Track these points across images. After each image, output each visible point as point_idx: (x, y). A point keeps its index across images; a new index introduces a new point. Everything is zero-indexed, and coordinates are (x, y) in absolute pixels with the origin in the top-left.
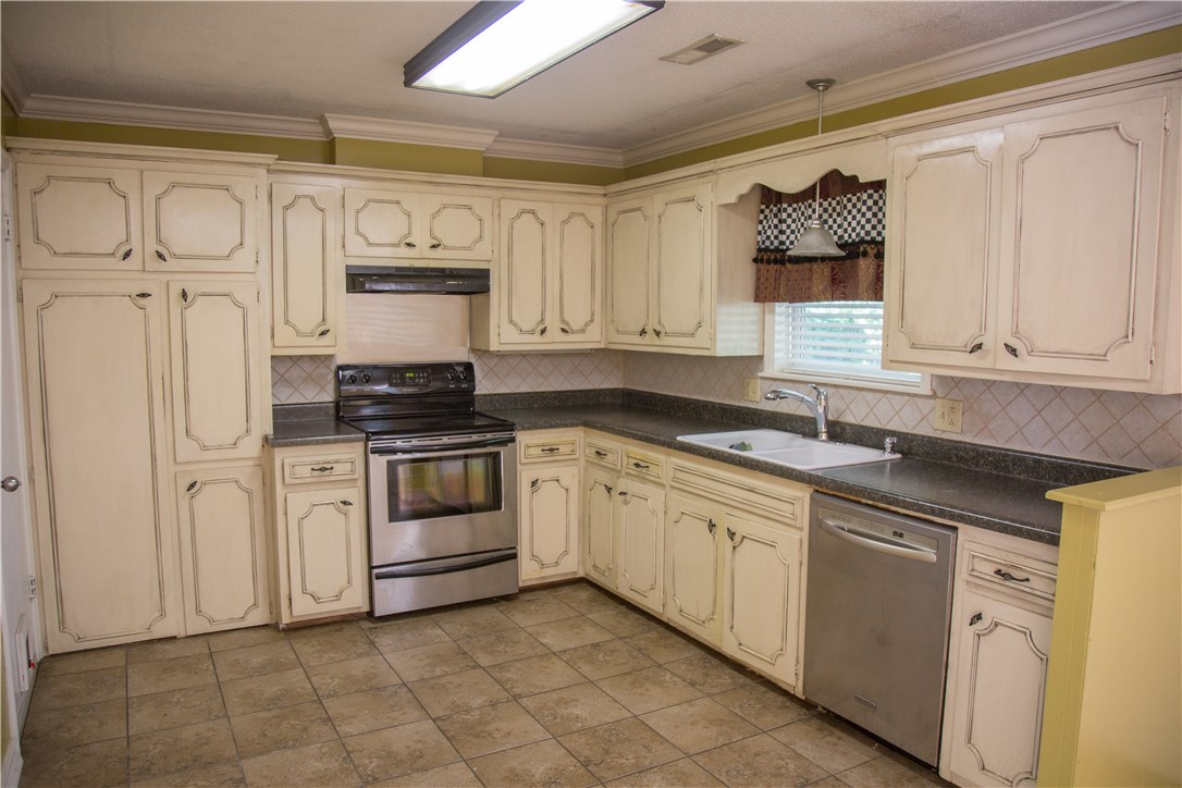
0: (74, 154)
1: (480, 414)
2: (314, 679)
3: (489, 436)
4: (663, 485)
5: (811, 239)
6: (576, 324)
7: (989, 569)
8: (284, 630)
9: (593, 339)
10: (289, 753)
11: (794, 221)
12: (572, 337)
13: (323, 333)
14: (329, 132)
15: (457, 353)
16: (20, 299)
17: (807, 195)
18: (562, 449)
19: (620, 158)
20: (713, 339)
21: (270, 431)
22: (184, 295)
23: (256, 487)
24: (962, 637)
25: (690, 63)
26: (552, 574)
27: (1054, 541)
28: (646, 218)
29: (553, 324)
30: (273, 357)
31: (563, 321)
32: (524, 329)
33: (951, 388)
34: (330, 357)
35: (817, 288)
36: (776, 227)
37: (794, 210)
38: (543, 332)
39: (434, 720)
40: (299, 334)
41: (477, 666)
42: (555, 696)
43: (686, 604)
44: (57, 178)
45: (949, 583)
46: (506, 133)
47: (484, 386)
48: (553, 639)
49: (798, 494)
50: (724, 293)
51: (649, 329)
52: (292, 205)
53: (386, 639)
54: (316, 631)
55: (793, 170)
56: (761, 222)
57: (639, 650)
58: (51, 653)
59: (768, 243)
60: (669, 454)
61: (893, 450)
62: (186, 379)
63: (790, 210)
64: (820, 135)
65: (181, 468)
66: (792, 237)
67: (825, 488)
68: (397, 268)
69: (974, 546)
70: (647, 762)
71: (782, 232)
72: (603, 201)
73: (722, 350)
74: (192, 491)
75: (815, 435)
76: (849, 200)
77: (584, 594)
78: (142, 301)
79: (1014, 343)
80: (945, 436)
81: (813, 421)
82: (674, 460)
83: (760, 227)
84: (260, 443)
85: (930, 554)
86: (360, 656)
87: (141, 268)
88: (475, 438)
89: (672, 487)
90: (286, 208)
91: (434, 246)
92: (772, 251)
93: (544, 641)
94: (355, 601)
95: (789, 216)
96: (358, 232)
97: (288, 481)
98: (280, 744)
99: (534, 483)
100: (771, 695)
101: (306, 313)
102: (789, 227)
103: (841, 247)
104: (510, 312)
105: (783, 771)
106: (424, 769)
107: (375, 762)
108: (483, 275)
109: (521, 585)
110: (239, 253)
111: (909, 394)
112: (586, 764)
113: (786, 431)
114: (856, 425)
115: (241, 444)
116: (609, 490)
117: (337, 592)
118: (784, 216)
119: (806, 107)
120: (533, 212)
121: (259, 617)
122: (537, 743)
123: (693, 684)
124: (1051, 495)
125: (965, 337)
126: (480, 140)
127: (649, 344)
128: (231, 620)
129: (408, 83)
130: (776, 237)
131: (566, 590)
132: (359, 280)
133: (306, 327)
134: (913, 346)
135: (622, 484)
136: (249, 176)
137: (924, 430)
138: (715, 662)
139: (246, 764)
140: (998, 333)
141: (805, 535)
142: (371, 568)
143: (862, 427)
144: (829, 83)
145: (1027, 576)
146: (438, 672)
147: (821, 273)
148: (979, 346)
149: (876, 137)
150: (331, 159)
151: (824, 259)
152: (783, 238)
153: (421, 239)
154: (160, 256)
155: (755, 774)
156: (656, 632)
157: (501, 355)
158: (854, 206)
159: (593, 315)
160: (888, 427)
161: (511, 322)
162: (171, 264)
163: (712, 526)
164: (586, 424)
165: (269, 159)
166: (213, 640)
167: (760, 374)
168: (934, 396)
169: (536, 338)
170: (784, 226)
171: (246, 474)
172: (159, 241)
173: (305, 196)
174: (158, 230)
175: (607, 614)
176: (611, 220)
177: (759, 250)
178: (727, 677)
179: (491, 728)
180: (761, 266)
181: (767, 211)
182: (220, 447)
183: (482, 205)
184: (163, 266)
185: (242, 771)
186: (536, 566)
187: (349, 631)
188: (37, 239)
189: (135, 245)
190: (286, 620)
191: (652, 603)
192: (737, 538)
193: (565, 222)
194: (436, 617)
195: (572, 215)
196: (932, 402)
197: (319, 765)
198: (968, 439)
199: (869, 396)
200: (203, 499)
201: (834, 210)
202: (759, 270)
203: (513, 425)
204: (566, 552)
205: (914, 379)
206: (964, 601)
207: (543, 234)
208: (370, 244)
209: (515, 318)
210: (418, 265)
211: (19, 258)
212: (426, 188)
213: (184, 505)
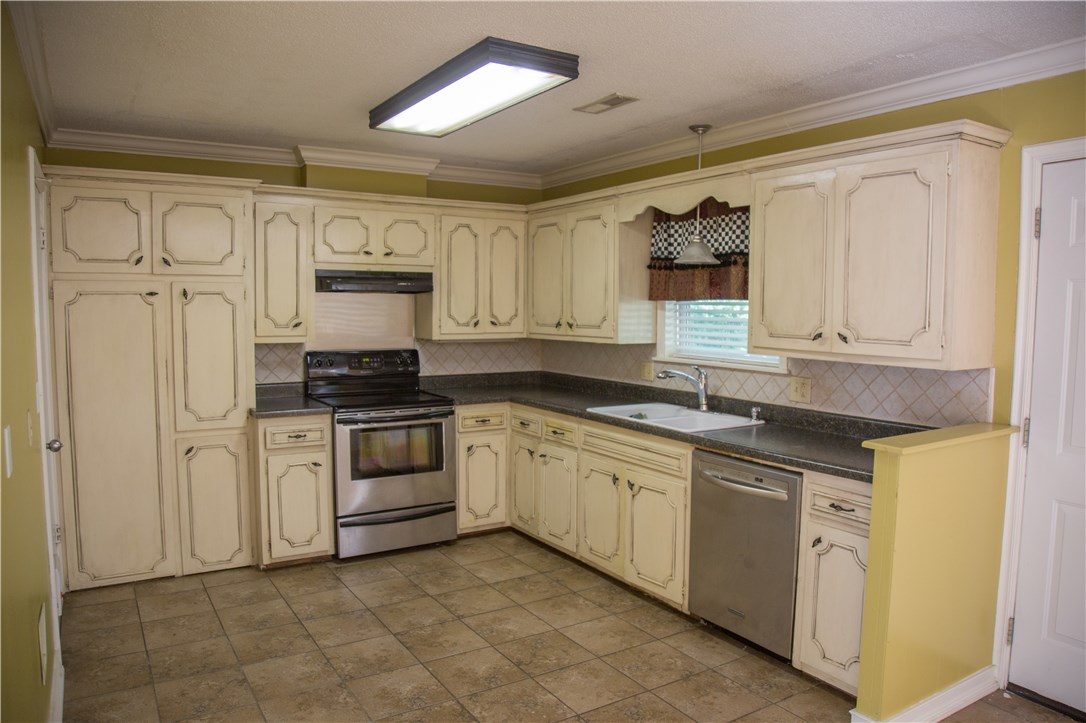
0: (98, 179)
1: (424, 392)
2: (294, 606)
3: (433, 409)
4: (576, 448)
5: (693, 250)
6: (503, 318)
7: (825, 504)
8: (264, 570)
9: (517, 330)
10: (280, 661)
11: (680, 236)
12: (499, 329)
13: (296, 325)
14: (301, 160)
15: (406, 342)
16: (51, 297)
17: (690, 215)
18: (493, 420)
19: (539, 181)
20: (615, 330)
21: (253, 405)
22: (185, 293)
23: (242, 452)
24: (807, 555)
25: (597, 113)
26: (484, 523)
27: (869, 480)
28: (560, 231)
29: (484, 317)
30: (256, 345)
31: (493, 316)
32: (460, 322)
33: (803, 368)
34: (300, 345)
35: (699, 289)
36: (666, 240)
37: (680, 227)
38: (476, 324)
39: (395, 635)
40: (277, 325)
41: (426, 595)
42: (491, 616)
43: (595, 544)
44: (83, 198)
45: (797, 516)
46: (445, 161)
47: (426, 370)
48: (486, 574)
49: (683, 451)
50: (624, 294)
51: (563, 322)
52: (271, 220)
53: (350, 577)
54: (291, 570)
55: (679, 195)
56: (654, 236)
57: (558, 581)
58: (71, 589)
59: (659, 253)
60: (581, 423)
61: (758, 418)
62: (185, 362)
63: (677, 227)
64: (700, 170)
65: (181, 436)
66: (679, 249)
67: (704, 446)
68: (357, 272)
69: (815, 487)
70: (566, 662)
71: (670, 244)
72: (524, 216)
73: (623, 338)
74: (189, 455)
75: (697, 407)
76: (723, 220)
77: (511, 540)
78: (151, 299)
79: (845, 332)
80: (798, 406)
81: (696, 396)
82: (585, 427)
83: (653, 241)
84: (245, 415)
85: (783, 495)
86: (330, 588)
87: (150, 271)
88: (422, 411)
89: (584, 449)
90: (267, 223)
91: (387, 254)
92: (663, 260)
93: (480, 576)
94: (323, 545)
95: (676, 231)
96: (325, 242)
97: (269, 446)
98: (271, 654)
99: (469, 449)
100: (664, 613)
101: (283, 311)
102: (676, 240)
103: (717, 257)
104: (449, 308)
105: (673, 666)
106: (390, 670)
107: (350, 666)
108: (428, 277)
109: (459, 533)
110: (229, 260)
111: (770, 374)
112: (518, 664)
113: (675, 404)
114: (729, 399)
115: (230, 416)
116: (531, 453)
117: (308, 538)
118: (672, 231)
119: (689, 145)
120: (468, 226)
121: (243, 560)
122: (479, 650)
123: (601, 606)
124: (866, 444)
125: (809, 328)
126: (425, 167)
127: (564, 335)
128: (220, 562)
129: (373, 125)
130: (666, 249)
131: (496, 537)
132: (326, 282)
133: (282, 321)
134: (771, 335)
135: (543, 448)
136: (238, 197)
137: (782, 402)
138: (619, 589)
139: (247, 669)
140: (834, 325)
141: (689, 483)
142: (336, 518)
143: (734, 400)
144: (706, 128)
145: (852, 507)
146: (395, 599)
147: (702, 277)
148: (820, 335)
149: (741, 173)
150: (302, 182)
151: (704, 266)
152: (671, 249)
153: (378, 249)
154: (166, 262)
155: (651, 669)
156: (570, 568)
157: (441, 344)
158: (727, 224)
159: (517, 310)
160: (755, 400)
161: (450, 316)
162: (175, 268)
163: (615, 479)
164: (512, 400)
165: (255, 183)
166: (206, 579)
167: (654, 359)
168: (789, 374)
169: (471, 329)
170: (672, 240)
171: (234, 441)
172: (165, 250)
173: (282, 213)
174: (164, 241)
175: (531, 555)
176: (532, 232)
177: (653, 259)
178: (628, 600)
179: (440, 640)
180: (654, 271)
181: (659, 228)
182: (212, 419)
183: (426, 220)
184: (168, 270)
185: (244, 675)
186: (472, 517)
187: (318, 570)
188: (66, 248)
189: (146, 253)
190: (266, 561)
191: (567, 545)
192: (636, 488)
193: (495, 234)
194: (390, 558)
195: (500, 229)
196: (788, 379)
197: (306, 669)
198: (816, 408)
199: (740, 375)
200: (200, 461)
201: (711, 227)
202: (652, 275)
203: (453, 400)
204: (496, 506)
205: (774, 361)
206: (809, 528)
207: (476, 244)
208: (335, 252)
209: (453, 313)
210: (374, 269)
211: (51, 264)
212: (381, 206)
213: (182, 466)
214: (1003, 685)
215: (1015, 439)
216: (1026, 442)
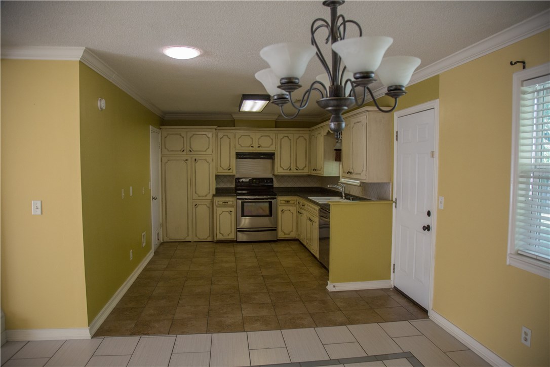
0: (174, 129)
1: (272, 191)
3: (268, 197)
6: (301, 167)
8: (214, 242)
9: (306, 172)
10: (202, 259)
12: (299, 171)
13: (230, 169)
14: (233, 118)
15: (270, 176)
16: (161, 161)
19: (319, 119)
20: (323, 172)
21: (214, 193)
22: (195, 160)
23: (210, 207)
26: (287, 237)
29: (293, 167)
30: (216, 175)
31: (296, 167)
32: (285, 169)
34: (234, 175)
38: (290, 170)
39: (236, 258)
40: (223, 169)
41: (254, 251)
42: (266, 257)
44: (170, 134)
47: (275, 185)
48: (277, 249)
50: (326, 158)
51: (315, 169)
52: (222, 137)
53: (237, 246)
54: (222, 243)
58: (164, 241)
61: (352, 200)
62: (195, 180)
65: (194, 201)
68: (249, 153)
72: (309, 132)
73: (325, 174)
74: (196, 206)
78: (186, 161)
80: (362, 197)
82: (307, 203)
84: (212, 196)
87: (186, 154)
88: (265, 197)
90: (221, 138)
91: (259, 147)
93: (275, 249)
94: (232, 237)
96: (239, 144)
97: (217, 205)
99: (282, 211)
101: (225, 164)
104: (281, 164)
106: (227, 263)
108: (273, 154)
109: (278, 238)
110: (208, 150)
111: (357, 186)
115: (208, 196)
116: (299, 213)
117: (228, 234)
120: (287, 137)
121: (210, 239)
125: (348, 170)
126: (274, 117)
128: (204, 239)
129: (239, 111)
132: (240, 156)
133: (225, 168)
135: (301, 211)
136: (211, 132)
141: (318, 219)
142: (237, 228)
150: (233, 125)
153: (256, 145)
154: (191, 151)
157: (276, 175)
159: (306, 165)
161: (281, 167)
162: (193, 153)
163: (309, 219)
164: (298, 195)
165: (215, 127)
166: (199, 243)
167: (338, 182)
168: (360, 185)
169: (288, 171)
171: (208, 203)
172: (190, 147)
173: (226, 135)
174: (190, 145)
176: (310, 138)
180: (336, 151)
182: (203, 196)
183: (273, 135)
184: (191, 153)
186: (283, 234)
187: (230, 244)
188: (165, 148)
189: (185, 149)
190: (215, 240)
193: (297, 139)
194: (253, 243)
195: (299, 137)
196: (359, 188)
200: (199, 208)
202: (336, 153)
203: (276, 194)
204: (292, 231)
207: (291, 142)
208: (242, 146)
209: (282, 166)
210: (254, 152)
211: (162, 152)
212: (257, 131)
213: (194, 209)
214: (393, 287)
215: (394, 204)
216: (396, 207)
